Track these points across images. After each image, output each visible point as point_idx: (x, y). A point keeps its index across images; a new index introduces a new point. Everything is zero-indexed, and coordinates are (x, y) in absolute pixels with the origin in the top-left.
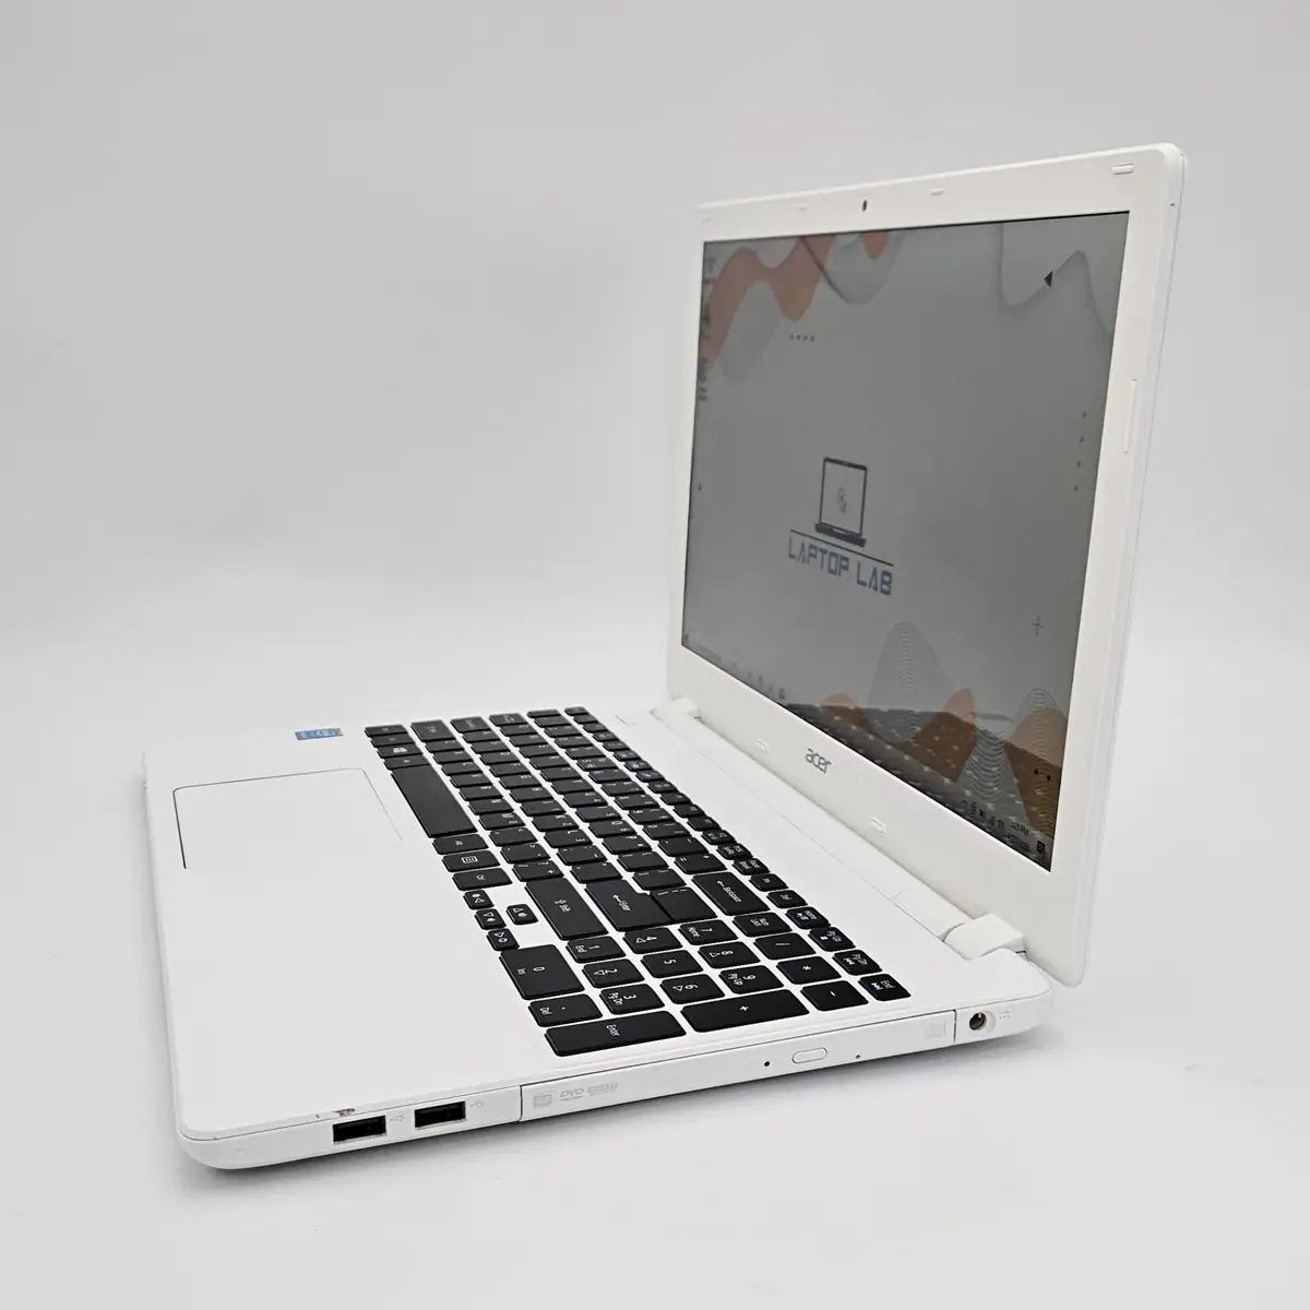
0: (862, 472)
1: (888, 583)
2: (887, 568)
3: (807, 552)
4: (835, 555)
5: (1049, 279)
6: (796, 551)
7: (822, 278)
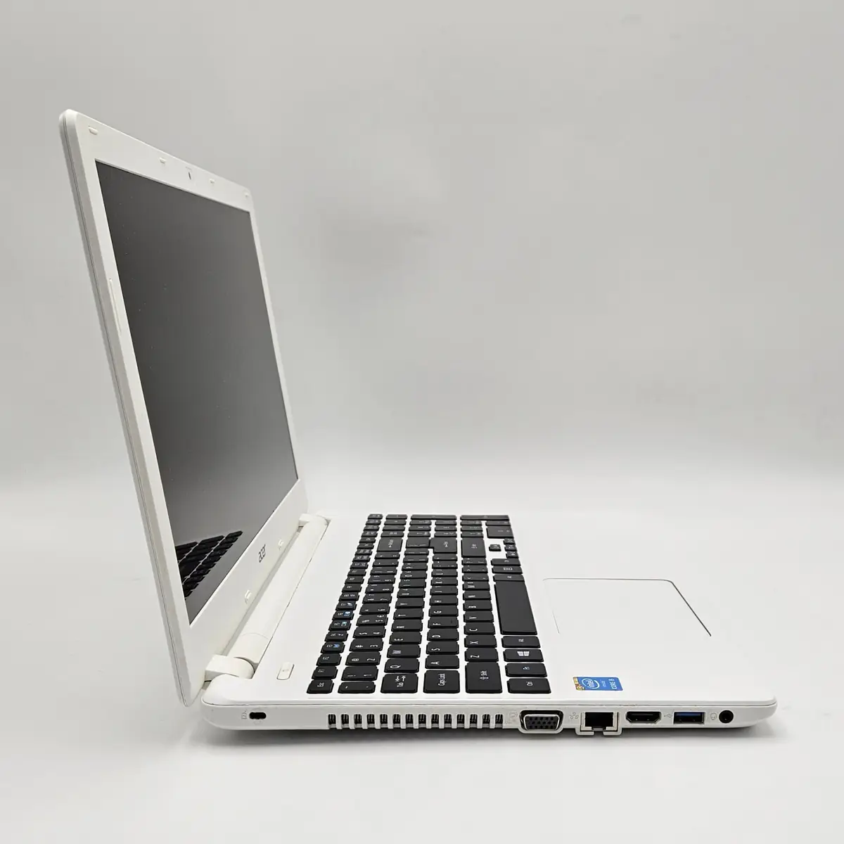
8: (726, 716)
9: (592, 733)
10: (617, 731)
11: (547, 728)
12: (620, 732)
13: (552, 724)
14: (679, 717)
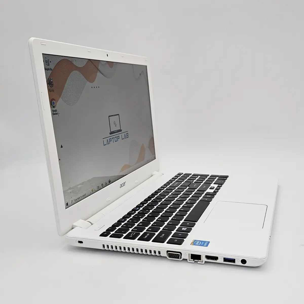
0: (118, 115)
1: (128, 135)
2: (127, 133)
3: (109, 141)
4: (116, 137)
5: (140, 74)
6: (105, 143)
7: (98, 71)
8: (244, 261)
9: (193, 262)
10: (203, 262)
11: (176, 258)
12: (203, 263)
13: (178, 257)
14: (225, 260)
